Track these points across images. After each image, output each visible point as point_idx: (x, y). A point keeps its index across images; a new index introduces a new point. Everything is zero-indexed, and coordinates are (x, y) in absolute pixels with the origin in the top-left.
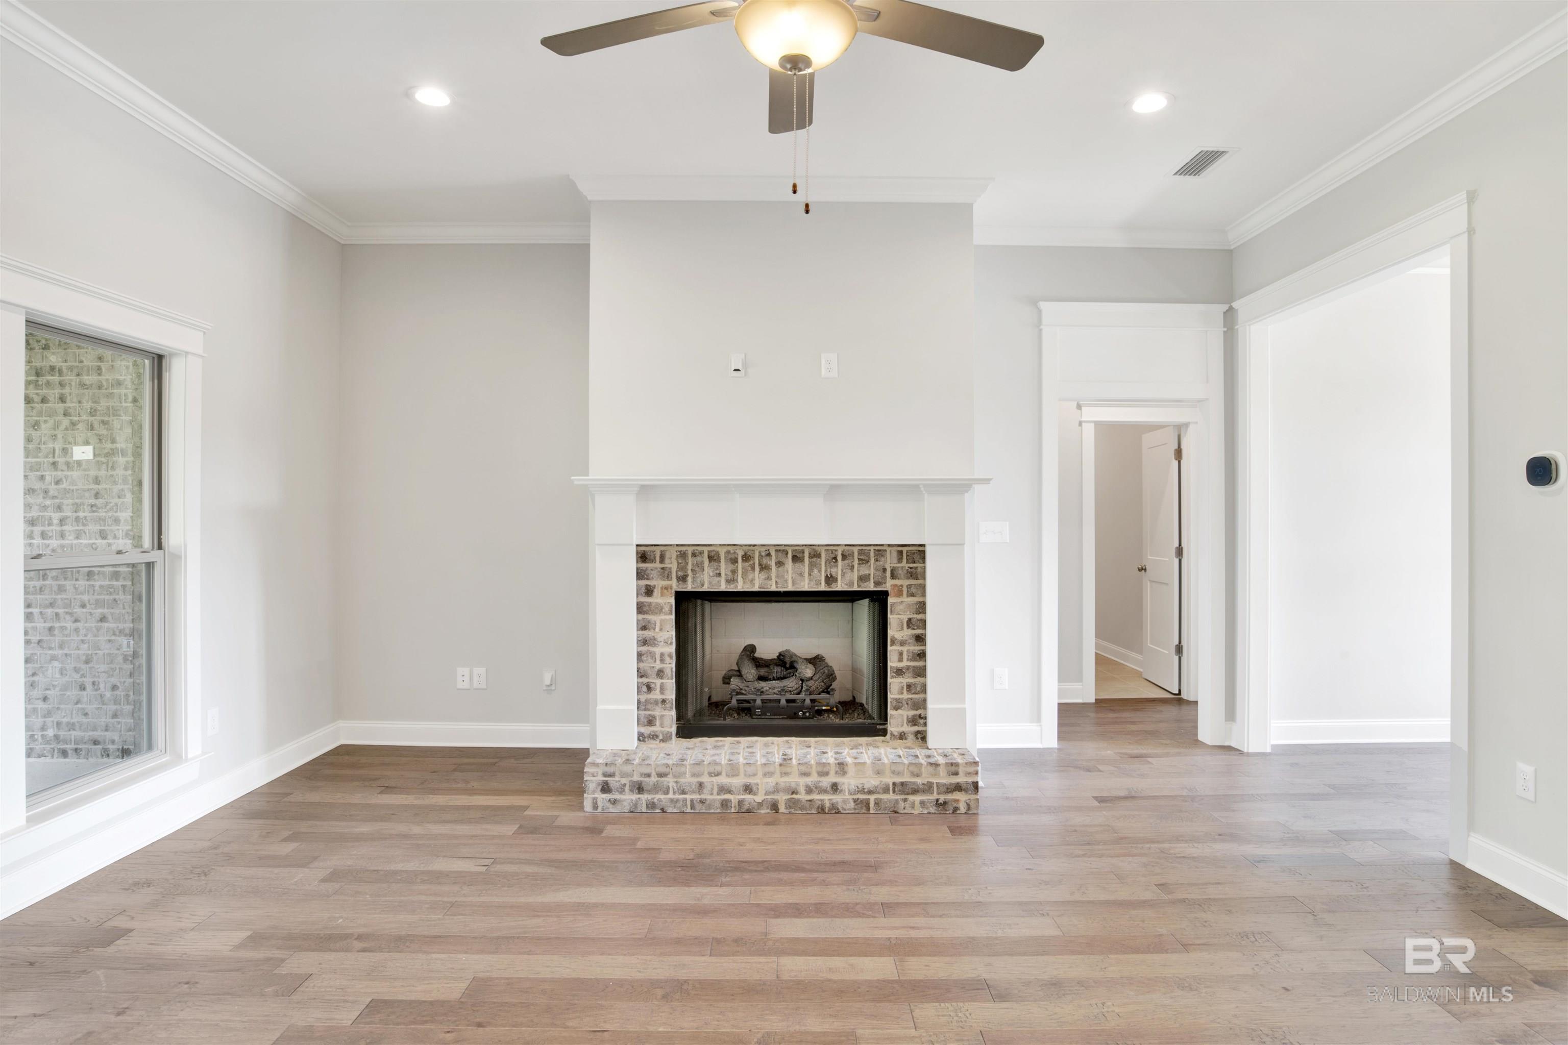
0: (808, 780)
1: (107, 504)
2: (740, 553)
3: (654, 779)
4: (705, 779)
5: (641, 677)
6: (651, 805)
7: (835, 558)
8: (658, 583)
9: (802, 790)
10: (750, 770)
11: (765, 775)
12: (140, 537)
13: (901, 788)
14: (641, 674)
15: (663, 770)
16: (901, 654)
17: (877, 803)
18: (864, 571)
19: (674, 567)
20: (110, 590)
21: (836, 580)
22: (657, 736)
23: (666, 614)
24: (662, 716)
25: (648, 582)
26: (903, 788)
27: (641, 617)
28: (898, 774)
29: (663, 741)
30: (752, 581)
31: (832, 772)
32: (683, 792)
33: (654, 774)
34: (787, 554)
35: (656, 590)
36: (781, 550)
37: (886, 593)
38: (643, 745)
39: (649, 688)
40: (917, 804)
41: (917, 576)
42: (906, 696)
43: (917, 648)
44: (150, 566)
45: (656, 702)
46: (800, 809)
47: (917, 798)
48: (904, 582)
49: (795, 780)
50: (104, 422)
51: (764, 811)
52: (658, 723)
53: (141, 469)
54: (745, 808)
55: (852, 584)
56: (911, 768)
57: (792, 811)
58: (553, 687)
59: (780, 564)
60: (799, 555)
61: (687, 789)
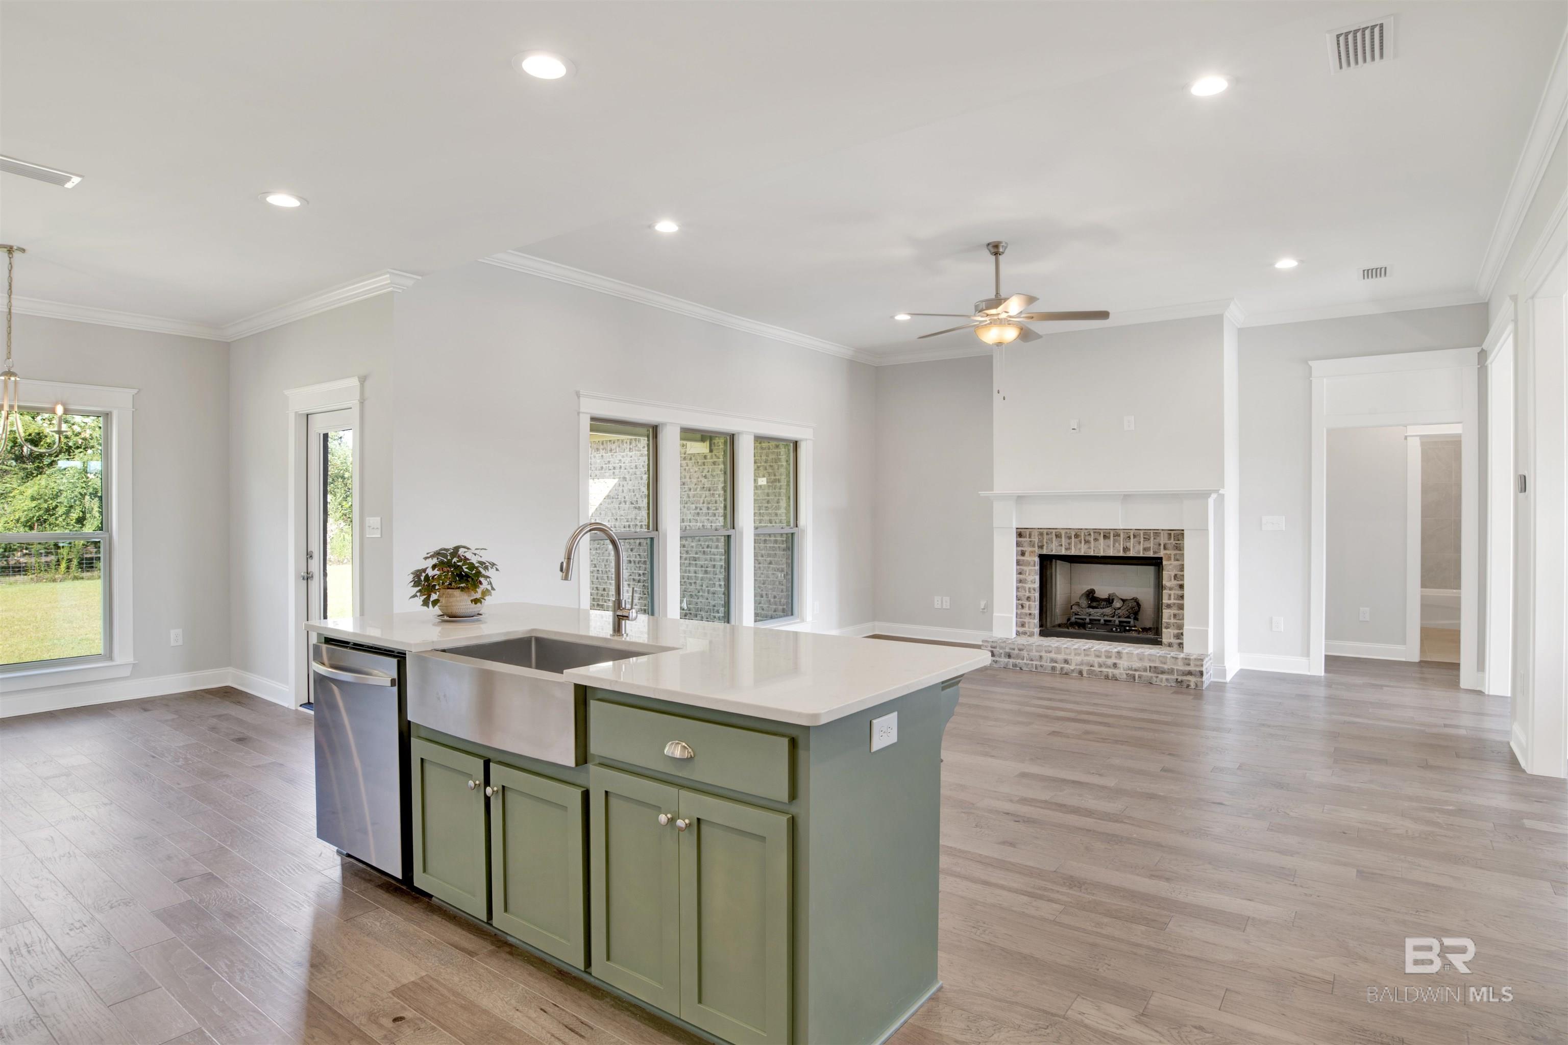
0: (1100, 660)
1: (772, 506)
2: (1073, 534)
3: (1016, 652)
4: (1043, 654)
5: (1019, 600)
6: (1015, 665)
7: (1129, 537)
8: (1028, 549)
9: (1096, 665)
10: (1068, 651)
11: (1075, 655)
12: (789, 522)
13: (1154, 669)
14: (1018, 599)
15: (1021, 647)
16: (1170, 595)
17: (1140, 677)
18: (1147, 545)
19: (1036, 540)
20: (773, 549)
21: (1129, 550)
22: (1026, 633)
23: (1032, 566)
24: (1029, 622)
25: (1022, 549)
26: (1155, 670)
27: (1019, 567)
28: (1153, 661)
29: (1029, 636)
30: (1080, 549)
31: (1113, 657)
32: (1032, 660)
33: (1016, 648)
34: (1100, 534)
35: (1026, 553)
36: (1097, 531)
37: (1161, 559)
38: (1019, 638)
39: (1022, 606)
40: (1164, 680)
41: (1179, 548)
42: (1172, 621)
43: (1179, 592)
44: (793, 534)
45: (1026, 614)
46: (1095, 675)
47: (1164, 677)
48: (1172, 552)
49: (1091, 659)
50: (771, 466)
51: (1074, 674)
52: (1027, 626)
53: (789, 491)
54: (1064, 672)
55: (1139, 552)
56: (1161, 659)
57: (1091, 676)
58: (985, 610)
59: (1096, 540)
60: (1107, 535)
61: (1034, 659)
